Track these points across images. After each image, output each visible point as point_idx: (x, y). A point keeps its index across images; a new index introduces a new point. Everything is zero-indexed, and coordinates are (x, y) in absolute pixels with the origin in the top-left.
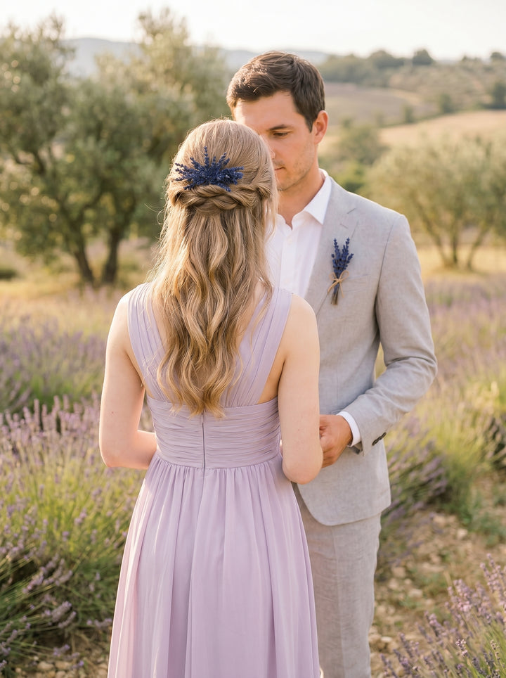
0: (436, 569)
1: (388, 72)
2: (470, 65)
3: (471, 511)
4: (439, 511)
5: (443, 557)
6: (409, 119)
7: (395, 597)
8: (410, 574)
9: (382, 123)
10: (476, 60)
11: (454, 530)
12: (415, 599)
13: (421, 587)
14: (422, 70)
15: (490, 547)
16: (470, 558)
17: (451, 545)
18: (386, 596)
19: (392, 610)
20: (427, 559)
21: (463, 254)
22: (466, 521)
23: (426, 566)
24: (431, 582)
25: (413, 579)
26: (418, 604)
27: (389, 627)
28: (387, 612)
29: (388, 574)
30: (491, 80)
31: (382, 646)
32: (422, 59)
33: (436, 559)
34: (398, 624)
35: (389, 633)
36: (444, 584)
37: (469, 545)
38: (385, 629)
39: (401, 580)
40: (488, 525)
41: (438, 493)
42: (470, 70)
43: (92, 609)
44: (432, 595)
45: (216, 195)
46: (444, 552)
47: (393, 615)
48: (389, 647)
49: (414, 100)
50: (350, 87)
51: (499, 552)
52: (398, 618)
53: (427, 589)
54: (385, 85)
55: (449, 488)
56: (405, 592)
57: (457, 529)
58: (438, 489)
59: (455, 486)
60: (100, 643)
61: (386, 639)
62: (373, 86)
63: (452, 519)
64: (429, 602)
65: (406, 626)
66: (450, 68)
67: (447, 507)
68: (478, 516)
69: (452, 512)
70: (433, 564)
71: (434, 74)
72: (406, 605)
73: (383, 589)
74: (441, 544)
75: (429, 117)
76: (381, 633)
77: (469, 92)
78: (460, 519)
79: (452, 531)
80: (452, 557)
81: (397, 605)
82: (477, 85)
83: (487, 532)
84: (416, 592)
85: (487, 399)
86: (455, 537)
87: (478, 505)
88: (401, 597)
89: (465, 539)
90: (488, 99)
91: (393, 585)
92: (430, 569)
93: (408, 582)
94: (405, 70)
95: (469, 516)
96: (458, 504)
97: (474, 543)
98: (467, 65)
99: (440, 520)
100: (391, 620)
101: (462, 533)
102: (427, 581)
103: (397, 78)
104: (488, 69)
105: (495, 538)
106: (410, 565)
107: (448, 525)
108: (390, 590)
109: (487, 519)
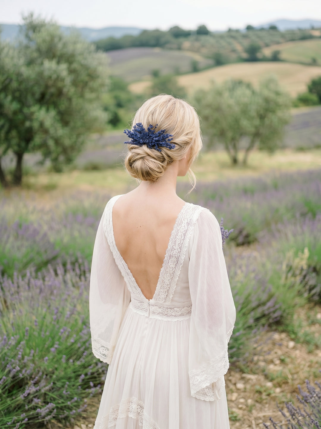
0: (279, 368)
1: (181, 40)
2: (233, 34)
3: (296, 329)
4: (276, 330)
5: (282, 361)
6: (195, 69)
9: (178, 72)
10: (237, 31)
12: (269, 388)
13: (271, 380)
14: (203, 38)
15: (310, 352)
16: (299, 361)
17: (287, 352)
20: (272, 362)
21: (241, 156)
22: (293, 336)
23: (271, 366)
24: (277, 377)
25: (265, 376)
26: (272, 392)
30: (246, 43)
32: (202, 31)
33: (278, 362)
36: (286, 378)
37: (297, 352)
40: (308, 338)
41: (275, 320)
42: (233, 37)
43: (63, 405)
44: (279, 385)
46: (282, 358)
49: (197, 57)
50: (157, 50)
51: (317, 355)
53: (275, 382)
54: (179, 48)
55: (282, 316)
57: (288, 341)
58: (276, 318)
59: (285, 315)
62: (171, 49)
63: (283, 335)
64: (278, 390)
66: (220, 36)
67: (281, 328)
68: (301, 334)
69: (283, 331)
70: (275, 365)
71: (210, 40)
74: (280, 353)
75: (208, 67)
77: (234, 51)
78: (288, 335)
79: (285, 343)
80: (288, 360)
82: (239, 48)
83: (307, 343)
84: (269, 384)
85: (302, 259)
86: (287, 347)
87: (300, 326)
89: (294, 348)
90: (245, 55)
92: (275, 369)
94: (192, 38)
95: (296, 333)
96: (287, 326)
97: (301, 351)
98: (231, 34)
99: (276, 336)
101: (291, 344)
102: (274, 377)
103: (187, 44)
104: (245, 36)
105: (312, 347)
107: (281, 340)
109: (306, 335)
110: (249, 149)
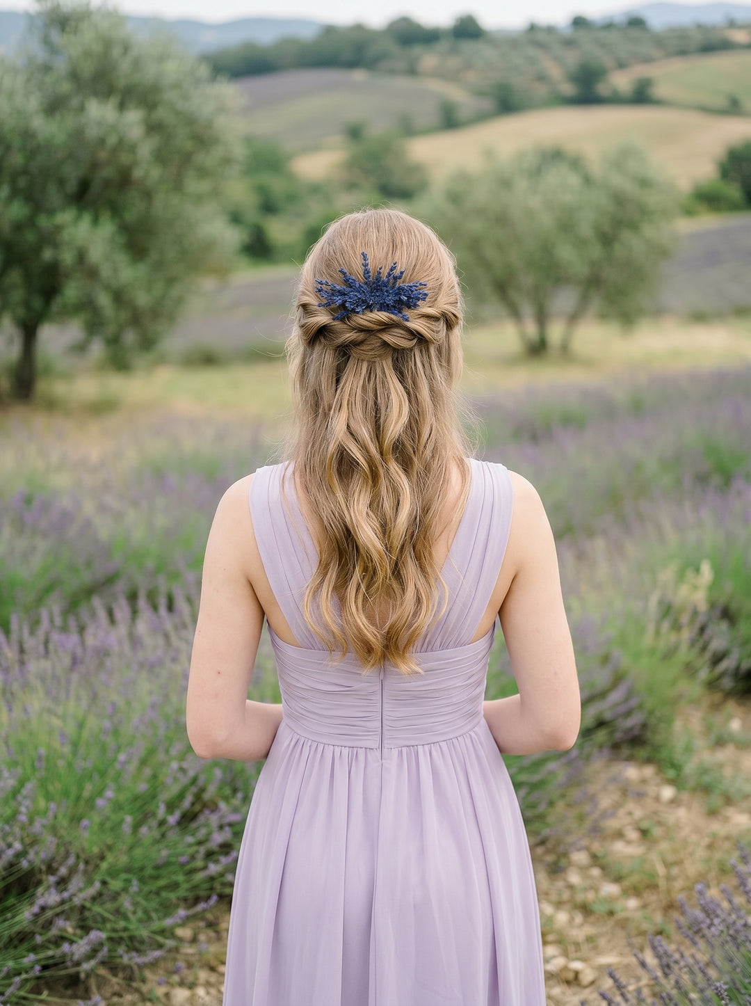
0: (634, 850)
1: (417, 50)
2: (541, 37)
3: (678, 757)
4: (630, 759)
5: (644, 833)
6: (450, 121)
7: (580, 897)
8: (595, 859)
9: (409, 130)
10: (550, 30)
11: (655, 788)
12: (611, 899)
13: (618, 879)
14: (468, 47)
15: (712, 813)
16: (684, 833)
17: (655, 813)
18: (566, 895)
19: (579, 918)
20: (619, 835)
21: (555, 333)
22: (671, 773)
23: (619, 846)
24: (632, 872)
25: (603, 868)
26: (618, 907)
27: (577, 945)
28: (571, 920)
29: (563, 862)
30: (572, 59)
31: (571, 976)
32: (467, 30)
33: (633, 835)
34: (590, 939)
35: (579, 954)
36: (652, 875)
37: (682, 813)
38: (571, 949)
39: (583, 870)
40: (706, 779)
41: (629, 734)
42: (539, 45)
43: (124, 935)
44: (636, 891)
45: (386, 327)
46: (645, 825)
47: (581, 925)
48: (581, 976)
49: (457, 94)
50: (359, 76)
51: (727, 820)
52: (589, 930)
53: (627, 883)
54: (412, 71)
55: (644, 726)
56: (596, 889)
57: (659, 786)
58: (630, 729)
59: (652, 722)
60: (135, 984)
61: (577, 965)
62: (392, 72)
63: (649, 771)
64: (633, 903)
65: (602, 942)
66: (511, 42)
67: (642, 753)
68: (690, 768)
69: (648, 761)
70: (629, 842)
71: (486, 52)
72: (600, 908)
73: (560, 884)
74: (638, 813)
75: (481, 118)
76: (565, 954)
77: (541, 78)
78: (661, 770)
79: (651, 790)
80: (657, 832)
81: (586, 909)
82: (555, 72)
83: (706, 789)
84: (610, 889)
85: (695, 588)
86: (657, 799)
87: (689, 750)
88: (590, 896)
89: (674, 802)
91: (574, 878)
92: (625, 850)
93: (596, 872)
94: (443, 46)
95: (677, 767)
96: (657, 748)
97: (689, 808)
98: (536, 35)
99: (632, 772)
100: (579, 934)
101: (668, 792)
102: (625, 870)
103: (429, 60)
104: (569, 43)
105: (716, 800)
106: (596, 846)
107: (644, 781)
108: (571, 887)
109: (704, 771)
110: (574, 318)
